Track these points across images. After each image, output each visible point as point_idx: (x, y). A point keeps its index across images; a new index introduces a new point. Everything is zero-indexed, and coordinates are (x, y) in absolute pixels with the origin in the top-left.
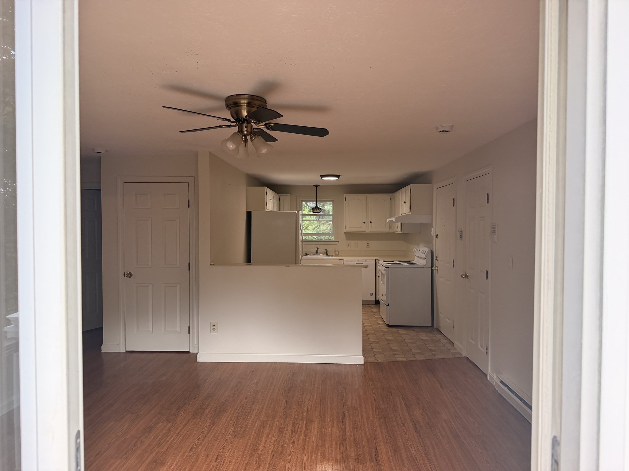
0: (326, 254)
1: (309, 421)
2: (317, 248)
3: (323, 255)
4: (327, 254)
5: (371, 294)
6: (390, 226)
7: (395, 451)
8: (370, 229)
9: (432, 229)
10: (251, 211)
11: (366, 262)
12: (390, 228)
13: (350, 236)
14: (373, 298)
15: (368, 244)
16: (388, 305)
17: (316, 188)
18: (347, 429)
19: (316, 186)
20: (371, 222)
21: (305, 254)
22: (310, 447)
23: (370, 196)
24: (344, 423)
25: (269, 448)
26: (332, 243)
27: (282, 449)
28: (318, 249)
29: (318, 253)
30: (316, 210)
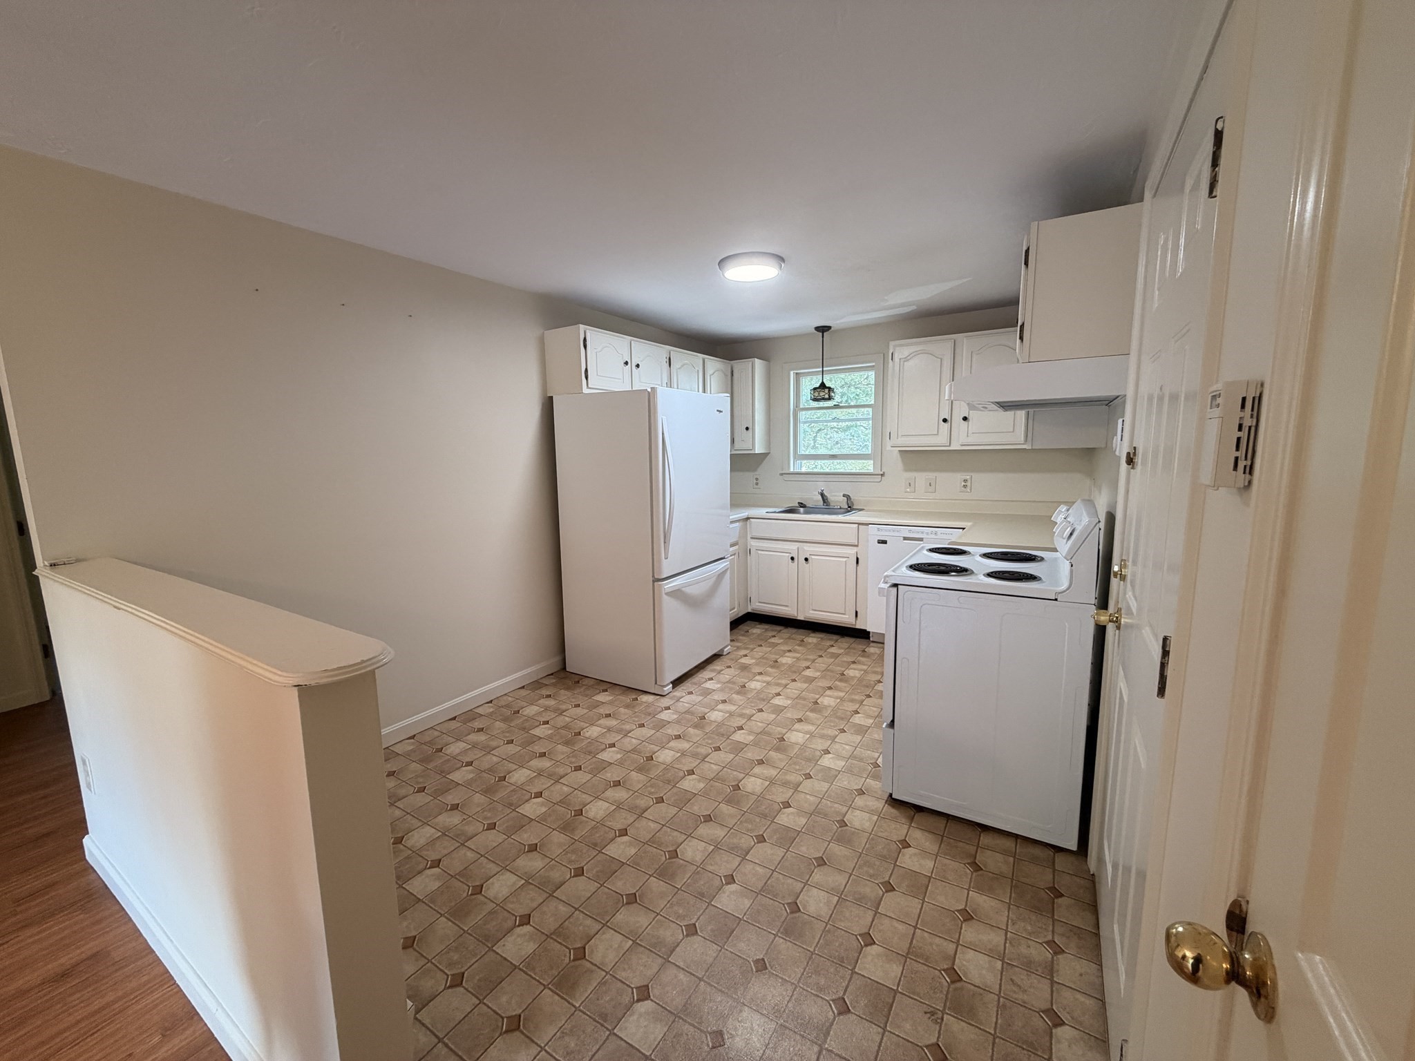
9: (1120, 421)
10: (552, 397)
11: (933, 536)
13: (916, 459)
17: (823, 337)
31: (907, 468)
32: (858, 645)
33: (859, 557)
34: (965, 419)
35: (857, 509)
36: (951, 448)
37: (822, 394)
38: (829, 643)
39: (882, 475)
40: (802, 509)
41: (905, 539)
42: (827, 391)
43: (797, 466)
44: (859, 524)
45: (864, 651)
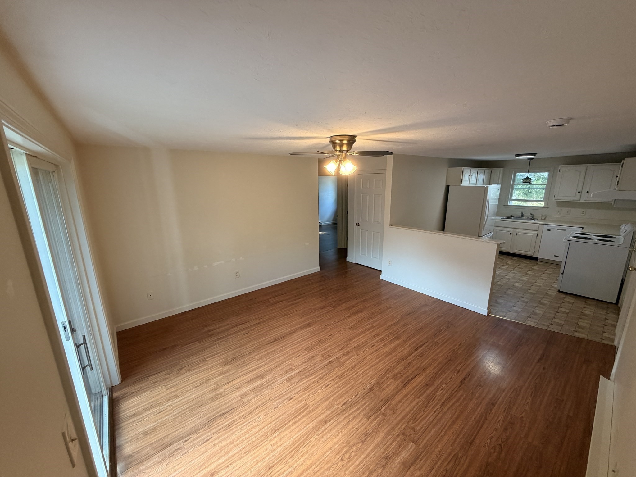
1: (398, 338)
7: (427, 385)
18: (414, 354)
22: (378, 353)
24: (416, 350)
25: (358, 342)
27: (363, 347)
31: (558, 206)
32: (535, 262)
33: (538, 234)
34: (588, 192)
35: (536, 219)
36: (580, 201)
37: (527, 181)
38: (523, 260)
39: (547, 208)
40: (513, 218)
41: (558, 229)
42: (529, 180)
43: (510, 203)
44: (539, 224)
45: (537, 263)
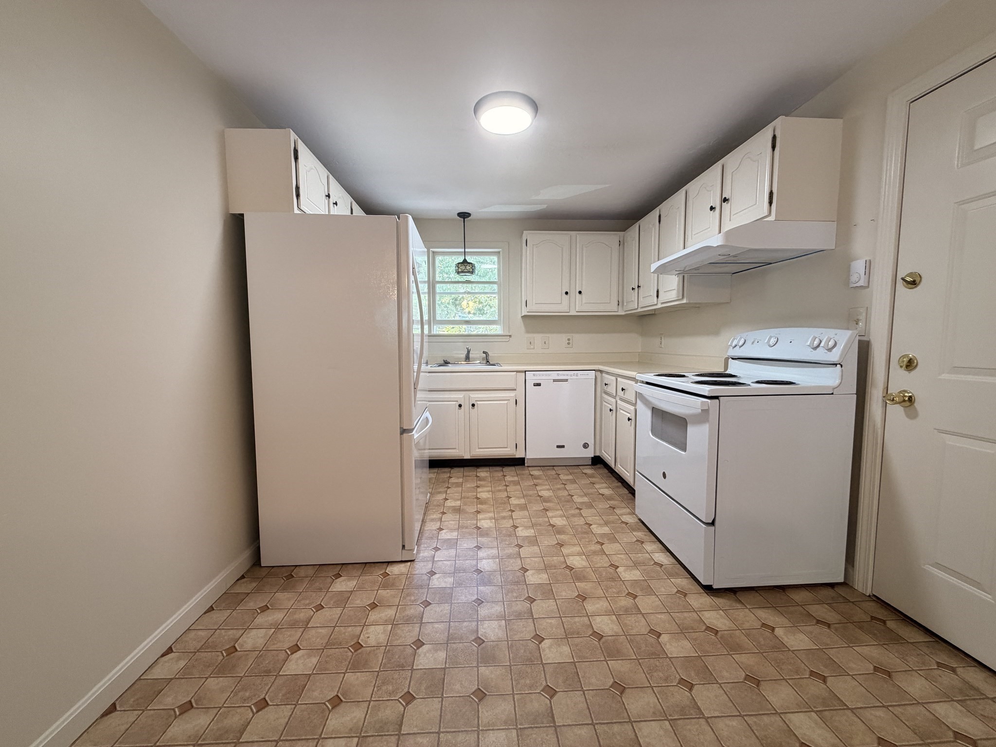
0: (485, 362)
2: (468, 349)
3: (480, 363)
4: (488, 362)
5: (586, 446)
6: (618, 302)
8: (579, 306)
12: (618, 304)
14: (590, 453)
15: (569, 340)
16: (713, 523)
19: (464, 215)
20: (580, 292)
21: (443, 362)
23: (582, 238)
26: (496, 339)
28: (469, 352)
29: (469, 359)
30: (463, 267)
